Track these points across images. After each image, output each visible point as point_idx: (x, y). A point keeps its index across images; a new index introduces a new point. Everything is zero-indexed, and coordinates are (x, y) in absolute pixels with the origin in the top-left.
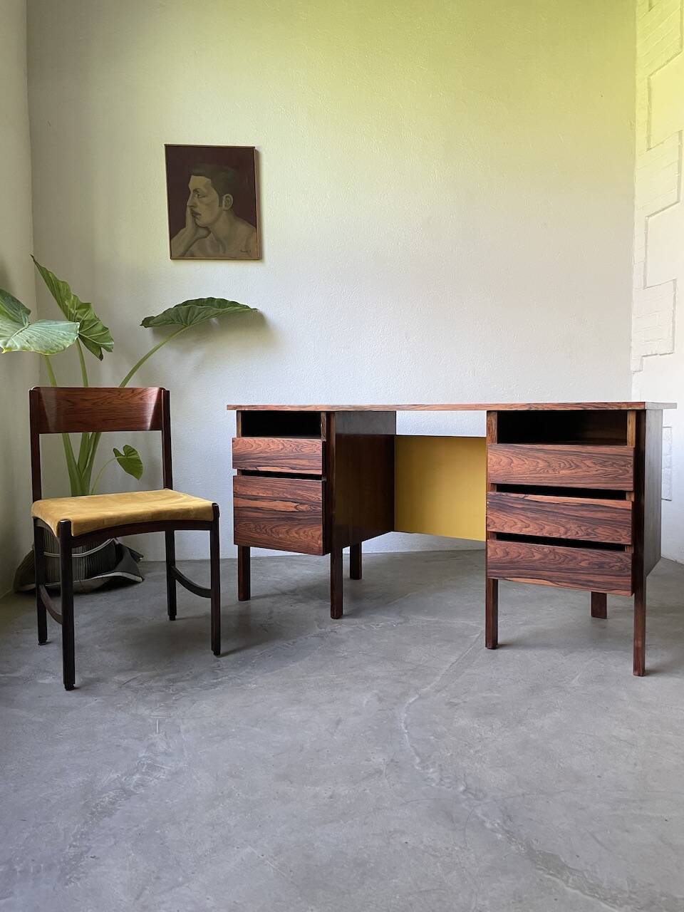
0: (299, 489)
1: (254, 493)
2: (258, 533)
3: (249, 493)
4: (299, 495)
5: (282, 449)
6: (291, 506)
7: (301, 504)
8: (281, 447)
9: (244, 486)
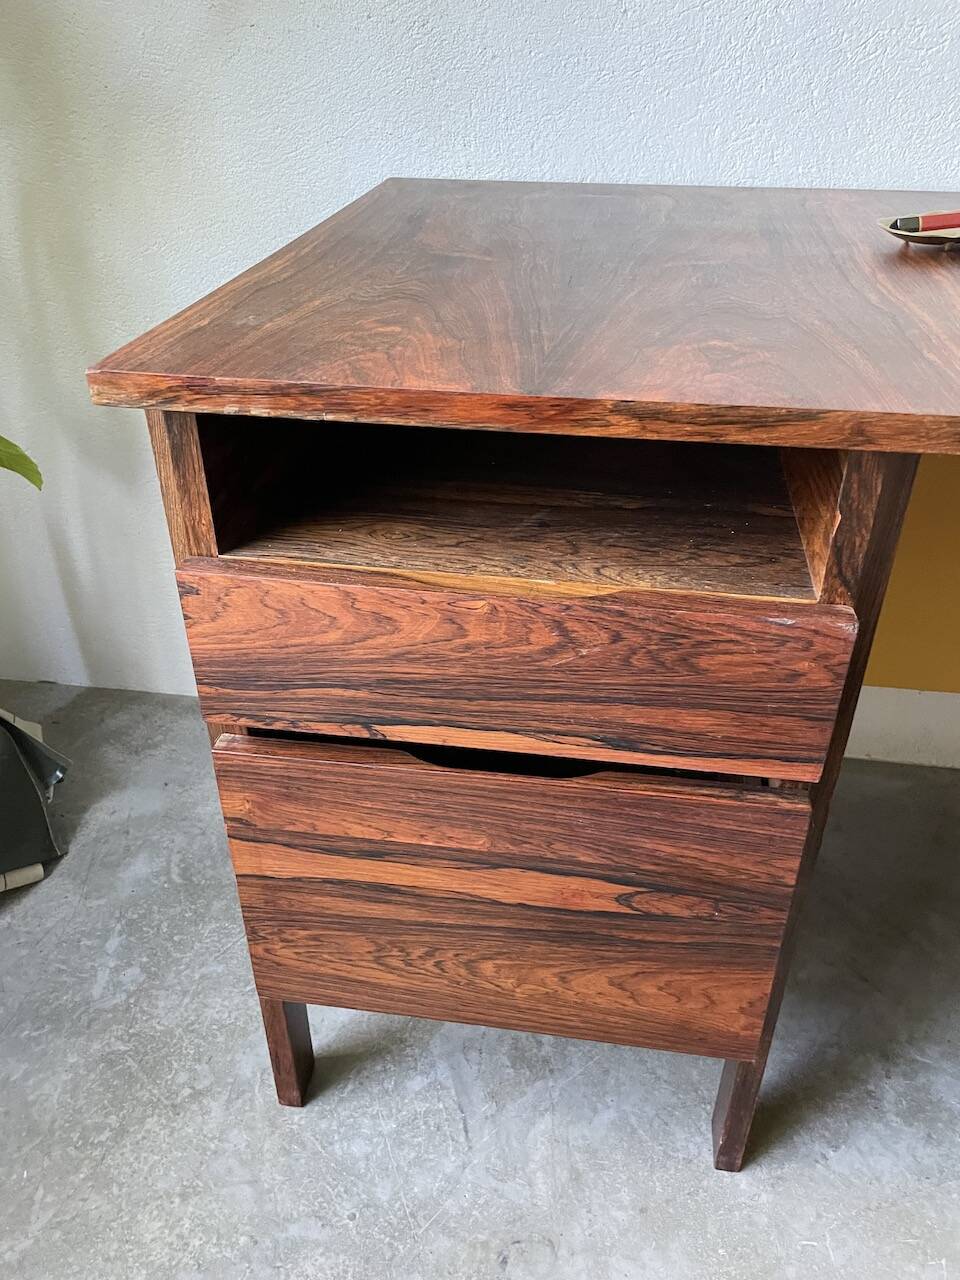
0: (656, 834)
1: (357, 831)
2: (392, 969)
3: (324, 828)
4: (652, 856)
5: (550, 652)
6: (598, 896)
7: (658, 889)
8: (547, 638)
9: (288, 797)
